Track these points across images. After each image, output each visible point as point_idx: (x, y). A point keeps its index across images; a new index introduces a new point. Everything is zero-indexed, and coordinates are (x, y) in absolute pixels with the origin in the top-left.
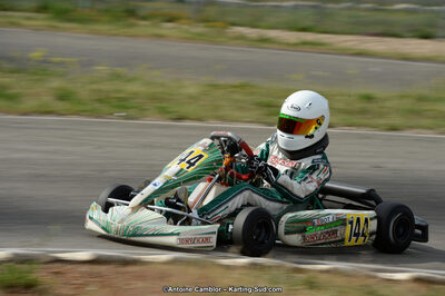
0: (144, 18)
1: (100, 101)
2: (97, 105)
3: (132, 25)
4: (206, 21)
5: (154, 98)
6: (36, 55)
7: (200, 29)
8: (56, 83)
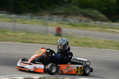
0: (89, 26)
1: (83, 44)
2: (83, 45)
3: (87, 28)
4: (101, 27)
5: (94, 43)
6: (69, 33)
7: (100, 29)
8: (74, 40)
